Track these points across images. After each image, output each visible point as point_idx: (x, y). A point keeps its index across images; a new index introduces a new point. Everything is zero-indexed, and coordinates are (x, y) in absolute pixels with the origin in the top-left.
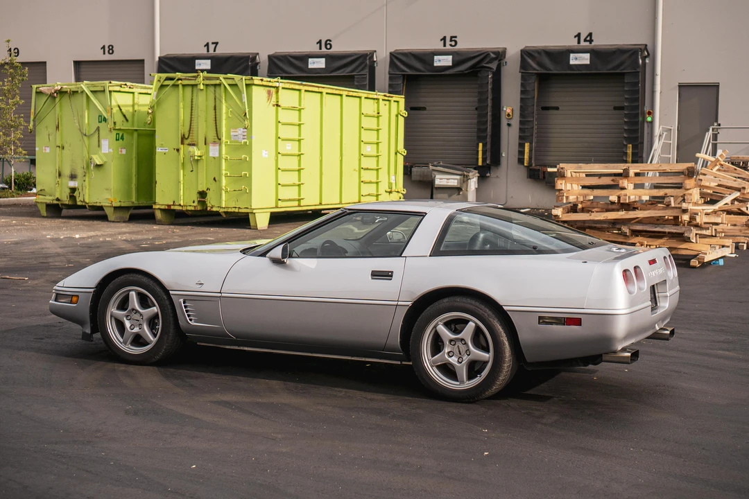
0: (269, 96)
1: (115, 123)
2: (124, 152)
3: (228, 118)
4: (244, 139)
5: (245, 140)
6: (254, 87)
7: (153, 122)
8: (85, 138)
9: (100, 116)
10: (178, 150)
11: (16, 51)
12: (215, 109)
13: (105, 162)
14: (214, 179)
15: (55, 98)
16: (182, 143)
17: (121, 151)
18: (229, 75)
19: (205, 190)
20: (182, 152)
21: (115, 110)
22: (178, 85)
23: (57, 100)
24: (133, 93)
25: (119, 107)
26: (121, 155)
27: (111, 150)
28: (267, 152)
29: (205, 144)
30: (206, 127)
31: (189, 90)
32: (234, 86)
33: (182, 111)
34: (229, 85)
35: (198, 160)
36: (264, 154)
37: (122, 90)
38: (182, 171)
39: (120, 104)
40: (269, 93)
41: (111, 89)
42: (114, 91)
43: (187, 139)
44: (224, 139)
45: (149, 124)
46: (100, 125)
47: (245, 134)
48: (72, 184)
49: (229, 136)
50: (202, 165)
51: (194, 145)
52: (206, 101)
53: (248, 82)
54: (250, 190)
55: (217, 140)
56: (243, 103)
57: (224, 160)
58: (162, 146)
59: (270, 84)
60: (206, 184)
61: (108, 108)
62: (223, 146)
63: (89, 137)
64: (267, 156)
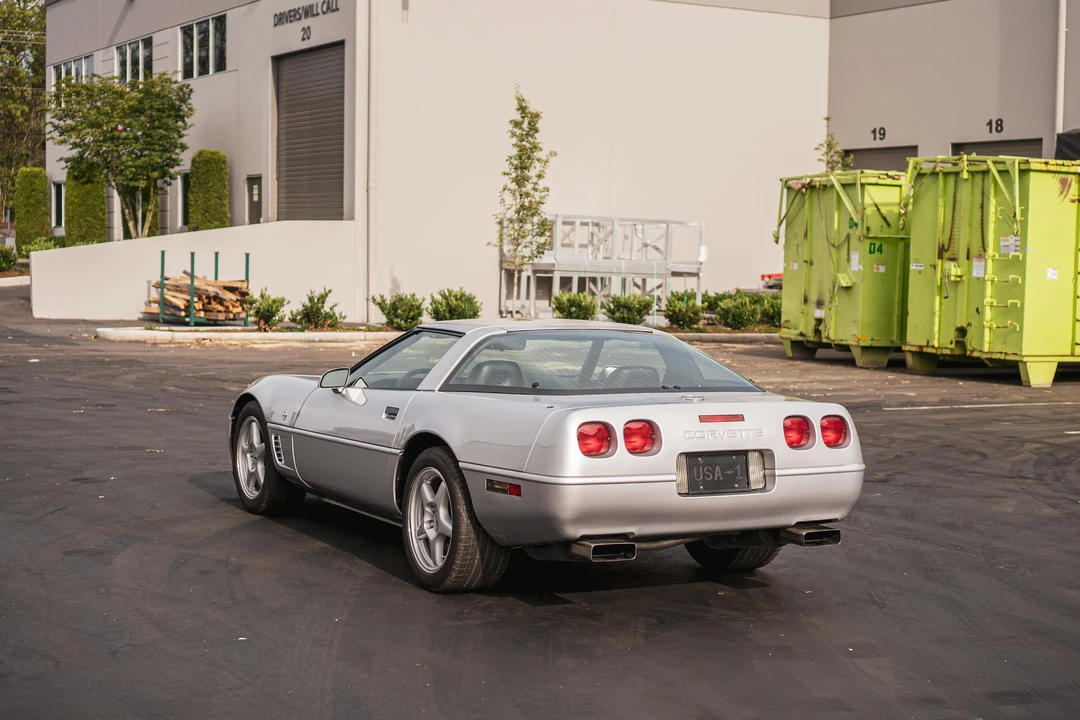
0: (1064, 187)
1: (868, 229)
2: (882, 269)
3: (997, 220)
4: (1016, 251)
5: (1018, 253)
6: (1032, 174)
7: (905, 228)
8: (833, 251)
9: (851, 219)
10: (935, 267)
11: (882, 132)
12: (982, 208)
13: (854, 284)
14: (977, 310)
15: (804, 194)
16: (940, 256)
17: (878, 269)
18: (1002, 157)
19: (965, 325)
20: (939, 269)
21: (870, 210)
22: (937, 174)
23: (807, 197)
24: (900, 186)
25: (876, 205)
26: (877, 274)
27: (861, 267)
28: (1056, 272)
29: (968, 258)
30: (971, 232)
31: (951, 180)
32: (1004, 173)
33: (941, 211)
34: (999, 172)
35: (957, 283)
36: (1049, 275)
37: (881, 182)
38: (938, 298)
39: (877, 201)
40: (1064, 183)
41: (863, 181)
42: (868, 184)
43: (946, 251)
44: (990, 251)
45: (902, 229)
46: (851, 231)
47: (1018, 243)
48: (819, 313)
49: (997, 247)
50: (963, 288)
51: (953, 259)
52: (972, 195)
53: (1023, 167)
54: (1021, 328)
55: (982, 253)
56: (1013, 198)
57: (989, 283)
58: (917, 261)
59: (1065, 169)
60: (967, 317)
61: (859, 208)
62: (990, 262)
63: (838, 247)
64: (1056, 277)
